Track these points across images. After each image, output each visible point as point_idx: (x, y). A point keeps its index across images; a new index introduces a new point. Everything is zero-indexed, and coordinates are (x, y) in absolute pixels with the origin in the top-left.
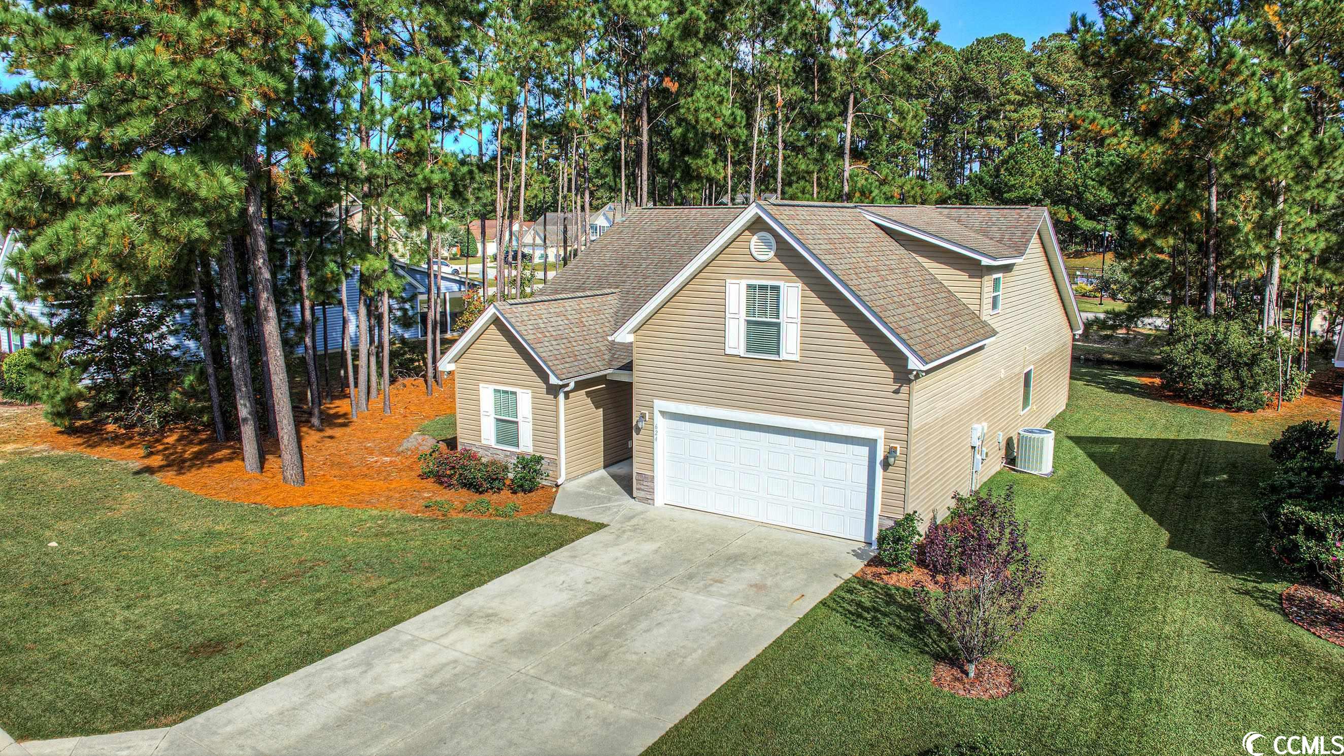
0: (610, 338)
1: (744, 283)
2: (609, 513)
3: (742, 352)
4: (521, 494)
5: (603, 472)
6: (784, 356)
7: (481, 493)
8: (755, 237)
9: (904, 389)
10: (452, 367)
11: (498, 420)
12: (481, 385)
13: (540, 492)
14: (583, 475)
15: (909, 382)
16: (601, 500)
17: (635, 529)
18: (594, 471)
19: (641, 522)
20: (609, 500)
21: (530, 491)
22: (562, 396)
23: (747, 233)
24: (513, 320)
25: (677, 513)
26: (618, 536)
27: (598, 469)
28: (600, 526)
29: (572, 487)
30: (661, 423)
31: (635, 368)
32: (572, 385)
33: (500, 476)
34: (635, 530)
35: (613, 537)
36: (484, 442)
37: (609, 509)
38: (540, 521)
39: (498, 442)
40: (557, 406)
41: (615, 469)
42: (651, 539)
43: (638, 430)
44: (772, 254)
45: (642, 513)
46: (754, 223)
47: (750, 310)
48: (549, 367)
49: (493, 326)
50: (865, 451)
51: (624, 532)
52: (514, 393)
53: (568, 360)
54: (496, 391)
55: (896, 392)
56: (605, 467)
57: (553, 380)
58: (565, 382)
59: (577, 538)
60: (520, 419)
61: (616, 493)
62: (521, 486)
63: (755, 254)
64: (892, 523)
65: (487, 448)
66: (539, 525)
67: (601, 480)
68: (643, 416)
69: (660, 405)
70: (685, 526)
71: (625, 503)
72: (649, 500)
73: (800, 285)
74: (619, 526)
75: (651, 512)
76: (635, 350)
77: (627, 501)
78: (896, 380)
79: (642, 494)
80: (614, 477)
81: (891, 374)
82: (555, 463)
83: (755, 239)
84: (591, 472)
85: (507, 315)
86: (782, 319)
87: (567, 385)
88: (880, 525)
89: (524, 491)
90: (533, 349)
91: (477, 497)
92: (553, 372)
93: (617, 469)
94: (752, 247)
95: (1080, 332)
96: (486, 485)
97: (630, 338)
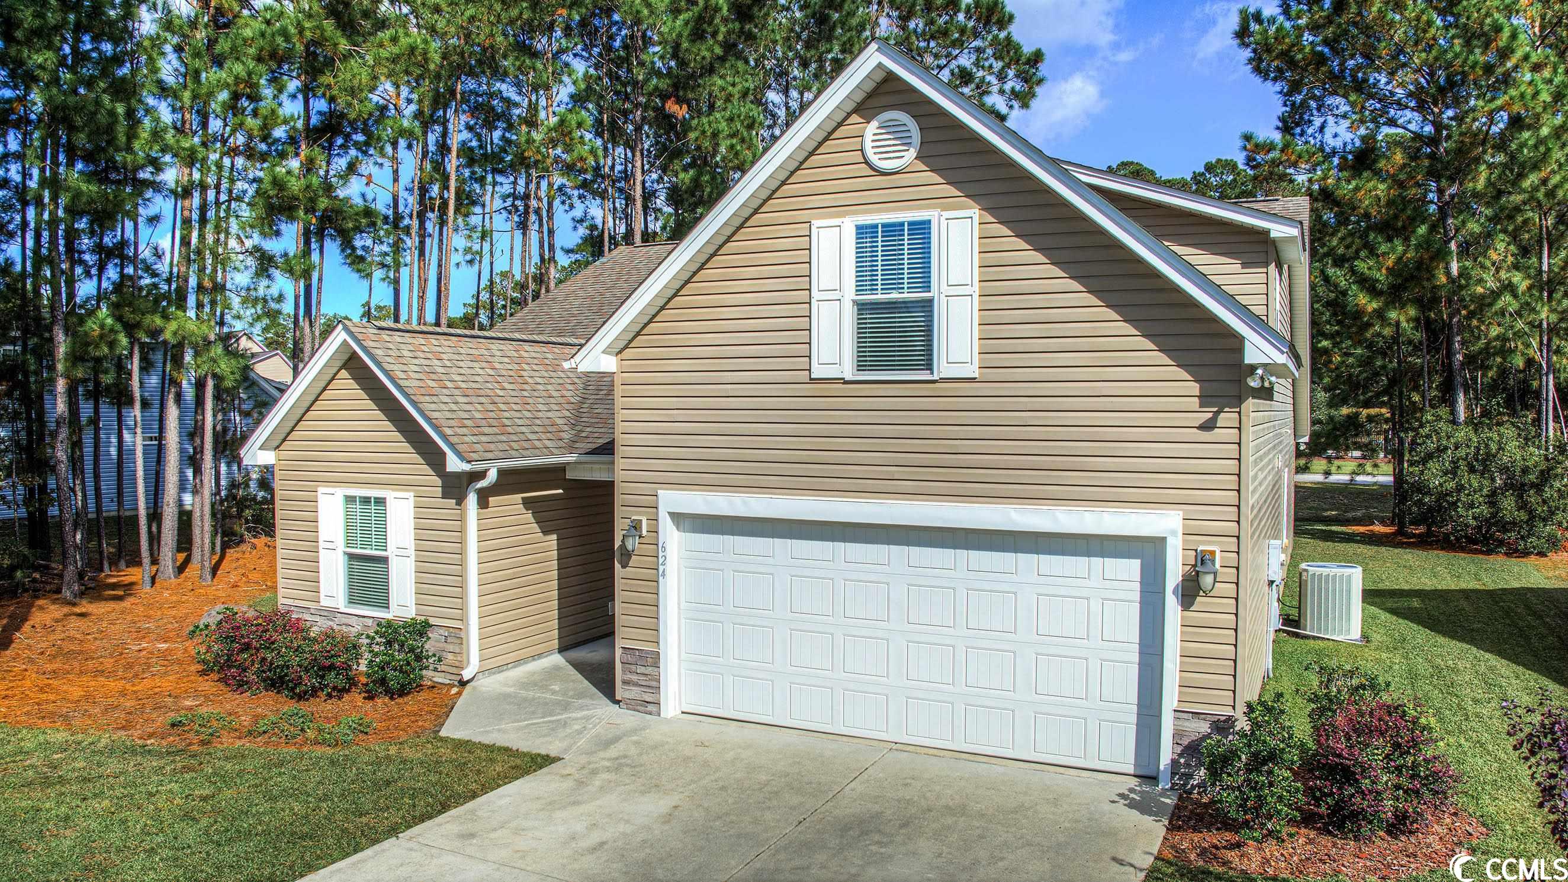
0: (566, 365)
1: (849, 225)
2: (561, 733)
3: (848, 371)
4: (381, 701)
5: (557, 659)
6: (943, 369)
7: (300, 697)
8: (874, 124)
9: (1227, 417)
10: (267, 458)
11: (352, 557)
12: (321, 490)
13: (423, 696)
14: (518, 662)
15: (1237, 400)
16: (548, 708)
17: (618, 766)
18: (540, 656)
19: (633, 751)
20: (566, 707)
21: (402, 692)
22: (472, 499)
23: (855, 118)
24: (379, 352)
25: (708, 730)
26: (580, 783)
27: (549, 652)
28: (539, 762)
29: (489, 684)
30: (672, 538)
31: (620, 451)
32: (492, 475)
33: (338, 661)
34: (618, 769)
35: (569, 784)
36: (325, 602)
37: (565, 724)
38: (408, 753)
39: (352, 601)
40: (462, 519)
41: (582, 654)
42: (654, 787)
43: (626, 556)
44: (912, 153)
45: (634, 731)
46: (870, 96)
47: (865, 279)
48: (444, 437)
49: (344, 373)
50: (1132, 568)
51: (594, 772)
52: (381, 501)
53: (487, 430)
54: (350, 499)
55: (1208, 426)
56: (562, 650)
57: (454, 464)
58: (479, 467)
59: (486, 789)
60: (391, 552)
61: (581, 695)
62: (383, 681)
63: (874, 159)
64: (1204, 727)
65: (331, 613)
66: (404, 762)
67: (553, 673)
68: (636, 526)
69: (671, 500)
70: (730, 755)
71: (599, 712)
72: (650, 705)
73: (975, 212)
74: (584, 760)
75: (654, 730)
76: (619, 390)
77: (604, 709)
78: (1205, 399)
79: (633, 693)
80: (578, 666)
81: (1195, 388)
82: (457, 636)
83: (872, 128)
84: (533, 658)
85: (369, 344)
86: (939, 290)
87: (482, 475)
88: (1178, 734)
89: (391, 694)
90: (414, 404)
91: (289, 706)
92: (452, 446)
93: (587, 654)
94: (868, 145)
95: (1306, 439)
96: (309, 681)
97: (609, 364)
